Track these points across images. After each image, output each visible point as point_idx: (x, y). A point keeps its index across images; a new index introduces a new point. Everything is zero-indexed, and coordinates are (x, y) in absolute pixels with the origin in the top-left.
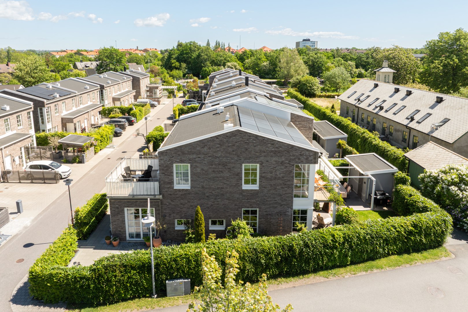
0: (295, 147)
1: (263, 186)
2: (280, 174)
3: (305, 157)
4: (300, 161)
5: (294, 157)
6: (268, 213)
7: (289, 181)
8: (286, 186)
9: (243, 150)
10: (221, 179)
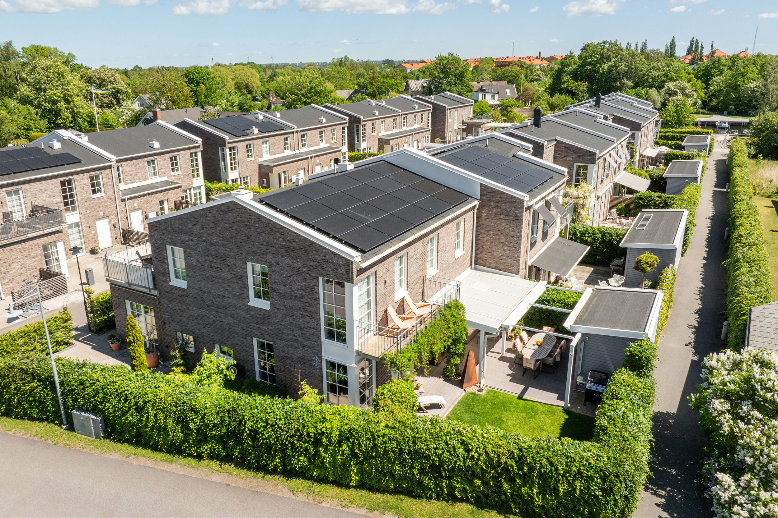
0: (315, 245)
1: (276, 306)
2: (297, 289)
3: (331, 265)
4: (325, 272)
5: (315, 263)
6: (286, 355)
7: (311, 305)
8: (307, 314)
9: (244, 238)
10: (220, 281)
